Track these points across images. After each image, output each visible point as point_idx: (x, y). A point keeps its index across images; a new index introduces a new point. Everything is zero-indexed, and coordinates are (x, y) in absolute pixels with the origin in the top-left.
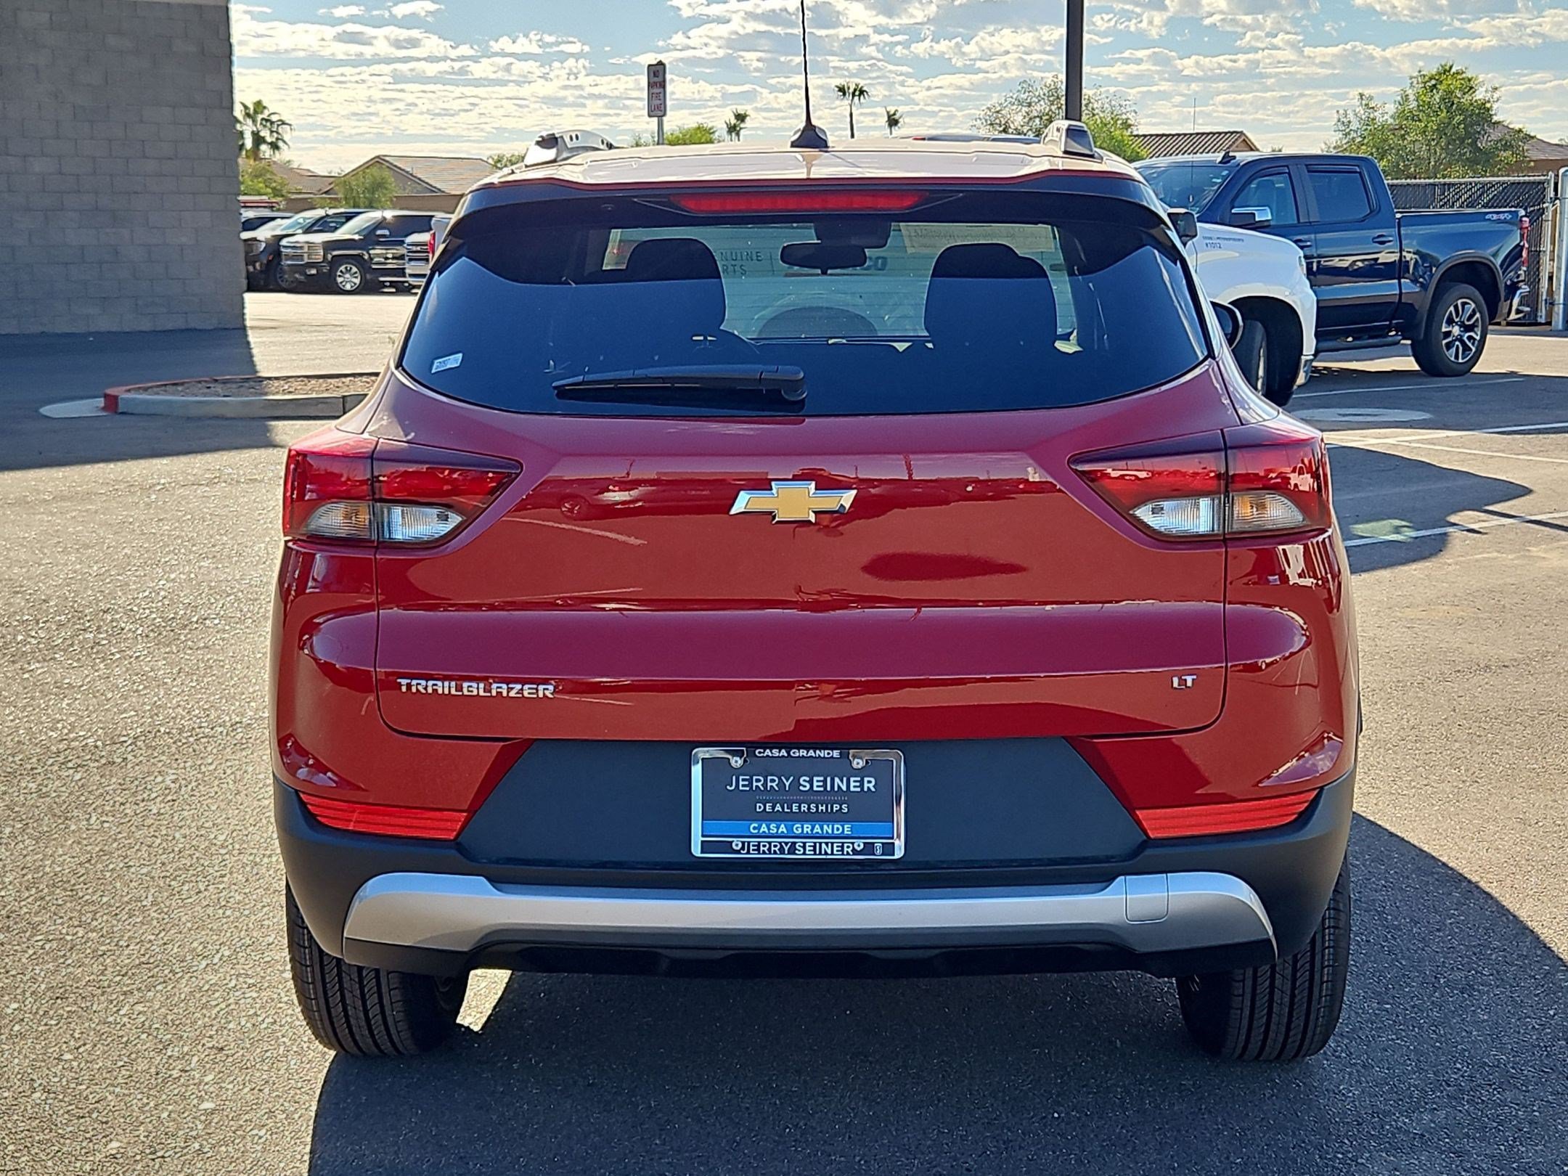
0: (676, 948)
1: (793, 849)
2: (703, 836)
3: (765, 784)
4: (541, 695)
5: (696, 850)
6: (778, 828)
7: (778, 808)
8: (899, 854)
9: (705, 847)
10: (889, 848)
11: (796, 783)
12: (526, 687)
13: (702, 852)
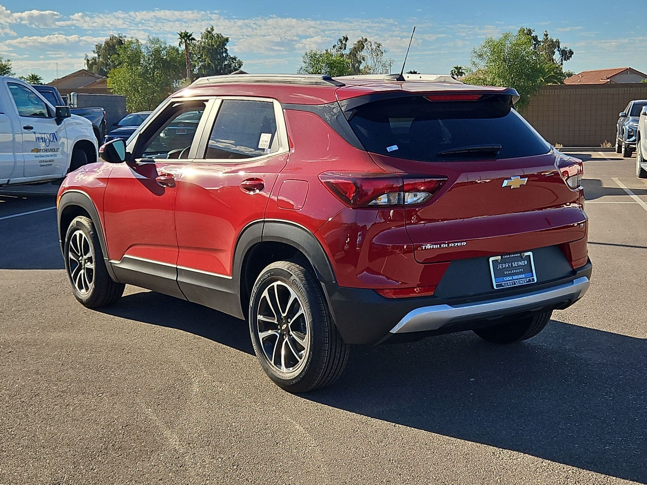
0: (497, 316)
1: (515, 284)
2: (496, 283)
3: (505, 266)
4: (462, 245)
5: (495, 287)
6: (510, 278)
7: (509, 272)
8: (536, 281)
9: (497, 286)
10: (533, 280)
11: (512, 265)
12: (459, 244)
13: (497, 287)
